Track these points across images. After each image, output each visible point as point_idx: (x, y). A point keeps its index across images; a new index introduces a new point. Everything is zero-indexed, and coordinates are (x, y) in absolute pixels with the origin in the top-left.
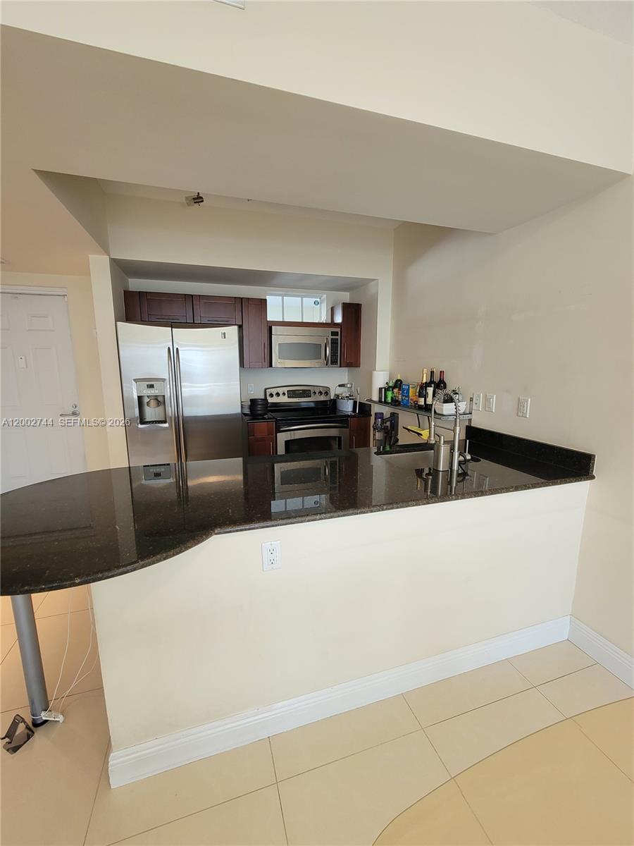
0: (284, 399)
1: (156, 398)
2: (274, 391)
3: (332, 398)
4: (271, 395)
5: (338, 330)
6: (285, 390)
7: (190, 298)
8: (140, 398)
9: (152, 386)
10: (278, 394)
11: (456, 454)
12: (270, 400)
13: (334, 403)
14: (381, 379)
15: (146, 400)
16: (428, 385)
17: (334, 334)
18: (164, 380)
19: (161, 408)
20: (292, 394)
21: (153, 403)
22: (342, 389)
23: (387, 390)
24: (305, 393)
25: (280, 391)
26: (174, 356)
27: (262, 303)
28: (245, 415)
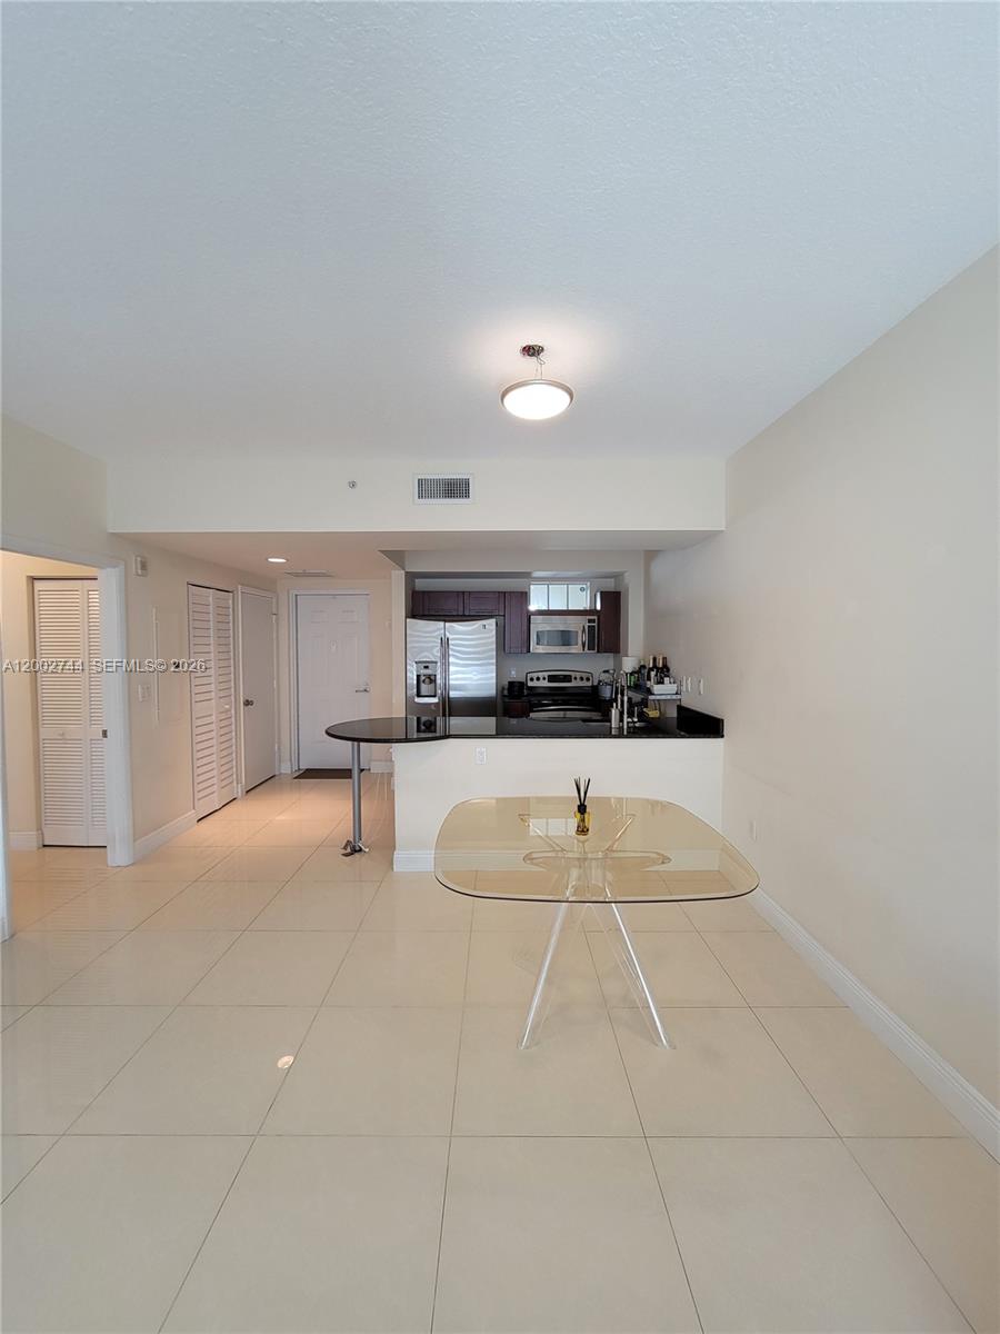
0: (545, 684)
1: (429, 677)
2: (535, 675)
3: (595, 684)
4: (532, 679)
5: (596, 618)
6: (546, 674)
7: (462, 594)
8: (418, 676)
9: (426, 667)
10: (538, 679)
11: (625, 716)
12: (530, 684)
13: (595, 689)
14: (629, 664)
15: (423, 678)
16: (651, 669)
17: (590, 621)
18: (436, 663)
19: (433, 685)
20: (552, 679)
21: (427, 680)
22: (607, 675)
23: (631, 674)
24: (567, 679)
25: (541, 675)
26: (445, 643)
27: (524, 597)
28: (505, 696)
